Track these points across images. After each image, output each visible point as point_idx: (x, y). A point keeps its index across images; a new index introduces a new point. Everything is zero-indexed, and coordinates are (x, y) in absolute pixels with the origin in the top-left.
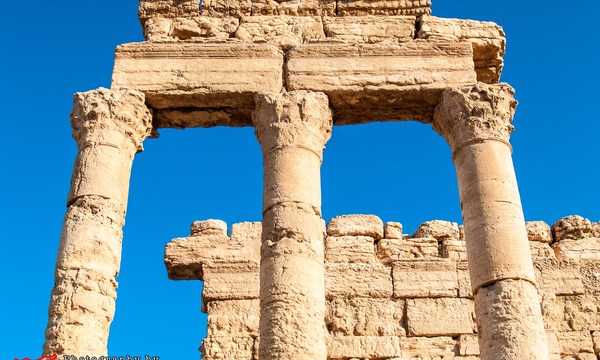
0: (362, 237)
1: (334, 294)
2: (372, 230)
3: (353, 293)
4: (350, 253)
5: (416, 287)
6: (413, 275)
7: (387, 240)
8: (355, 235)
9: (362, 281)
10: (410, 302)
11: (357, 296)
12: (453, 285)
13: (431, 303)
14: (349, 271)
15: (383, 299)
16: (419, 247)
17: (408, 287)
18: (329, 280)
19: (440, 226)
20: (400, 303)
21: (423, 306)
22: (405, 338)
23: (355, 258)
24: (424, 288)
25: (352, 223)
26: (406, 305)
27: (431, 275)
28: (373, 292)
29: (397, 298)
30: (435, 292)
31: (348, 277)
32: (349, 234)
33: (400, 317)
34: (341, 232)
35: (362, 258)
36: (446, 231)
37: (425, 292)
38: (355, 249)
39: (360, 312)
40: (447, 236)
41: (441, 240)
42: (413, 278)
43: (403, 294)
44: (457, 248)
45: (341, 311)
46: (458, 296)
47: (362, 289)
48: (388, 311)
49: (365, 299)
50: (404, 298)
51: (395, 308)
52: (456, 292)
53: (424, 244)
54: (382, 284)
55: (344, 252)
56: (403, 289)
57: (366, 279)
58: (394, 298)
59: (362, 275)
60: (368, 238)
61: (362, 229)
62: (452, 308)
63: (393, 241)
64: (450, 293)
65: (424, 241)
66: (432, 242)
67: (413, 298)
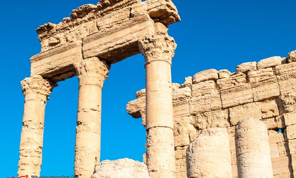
0: (208, 81)
1: (195, 113)
2: (211, 77)
3: (204, 111)
4: (202, 91)
5: (232, 101)
6: (230, 95)
7: (219, 80)
8: (204, 81)
9: (207, 104)
10: (231, 109)
11: (206, 111)
12: (250, 96)
13: (241, 108)
14: (201, 100)
15: (218, 111)
16: (235, 80)
17: (229, 102)
18: (192, 106)
19: (245, 66)
20: (226, 110)
21: (237, 110)
22: (229, 128)
23: (204, 93)
24: (236, 101)
25: (202, 76)
26: (229, 111)
27: (239, 94)
28: (213, 108)
29: (224, 109)
30: (242, 102)
31: (200, 103)
32: (201, 81)
33: (227, 118)
34: (197, 81)
35: (207, 92)
36: (248, 68)
37: (237, 103)
38: (204, 88)
39: (208, 119)
40: (249, 70)
41: (246, 73)
42: (231, 97)
43: (226, 106)
44: (254, 76)
45: (200, 120)
46: (254, 102)
47: (208, 107)
48: (221, 116)
49: (210, 112)
50: (228, 108)
51: (224, 114)
52: (252, 99)
53: (238, 77)
54: (217, 104)
55: (199, 91)
56: (226, 104)
57: (209, 102)
58: (223, 109)
59: (207, 101)
60: (210, 81)
61: (206, 77)
62: (251, 108)
63: (222, 79)
64: (249, 101)
65: (237, 76)
66: (241, 75)
67: (232, 107)
